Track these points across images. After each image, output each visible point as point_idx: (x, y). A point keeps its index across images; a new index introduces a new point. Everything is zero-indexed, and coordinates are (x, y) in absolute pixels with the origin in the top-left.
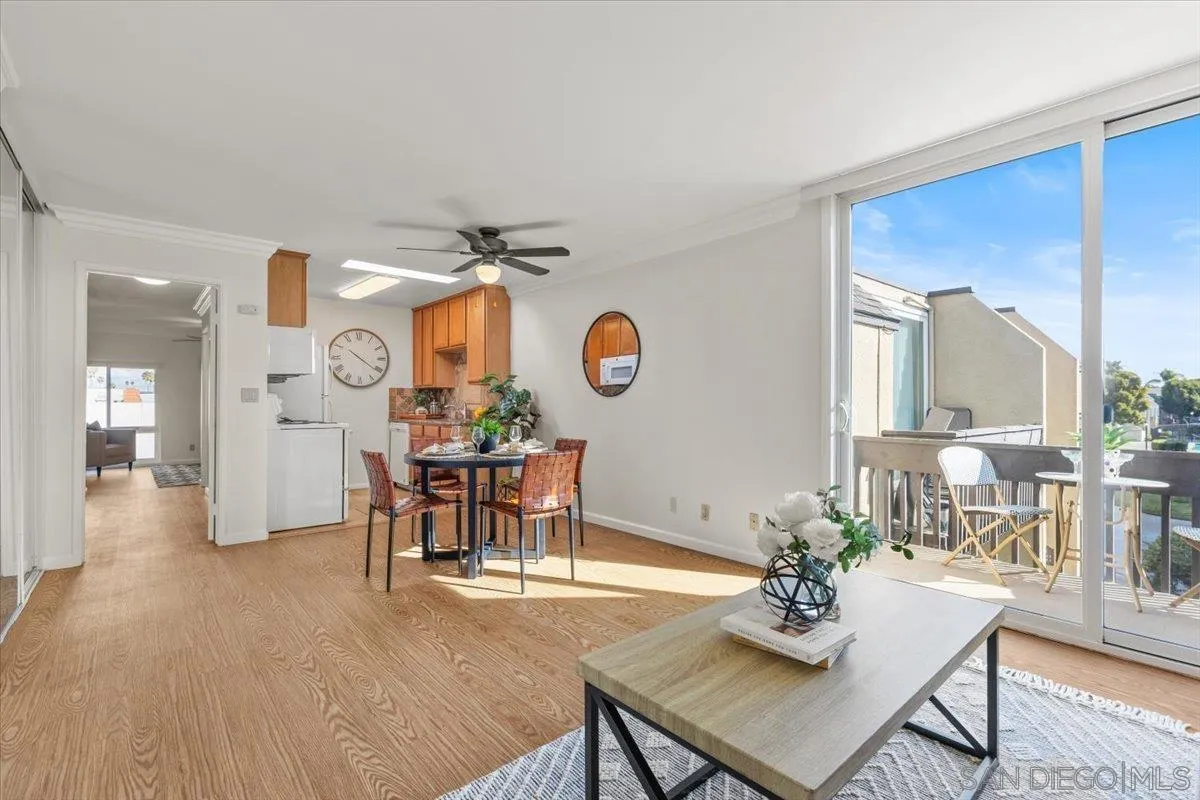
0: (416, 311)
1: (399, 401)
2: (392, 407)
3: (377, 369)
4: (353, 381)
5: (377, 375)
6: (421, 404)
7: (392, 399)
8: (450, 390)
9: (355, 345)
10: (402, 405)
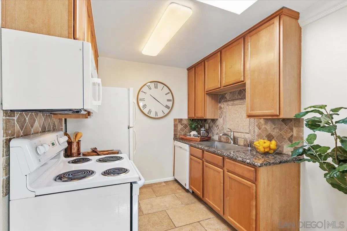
0: (189, 69)
1: (180, 127)
2: (175, 130)
3: (167, 107)
4: (153, 115)
5: (167, 111)
6: (194, 129)
7: (175, 126)
8: (214, 121)
9: (154, 92)
10: (181, 130)
